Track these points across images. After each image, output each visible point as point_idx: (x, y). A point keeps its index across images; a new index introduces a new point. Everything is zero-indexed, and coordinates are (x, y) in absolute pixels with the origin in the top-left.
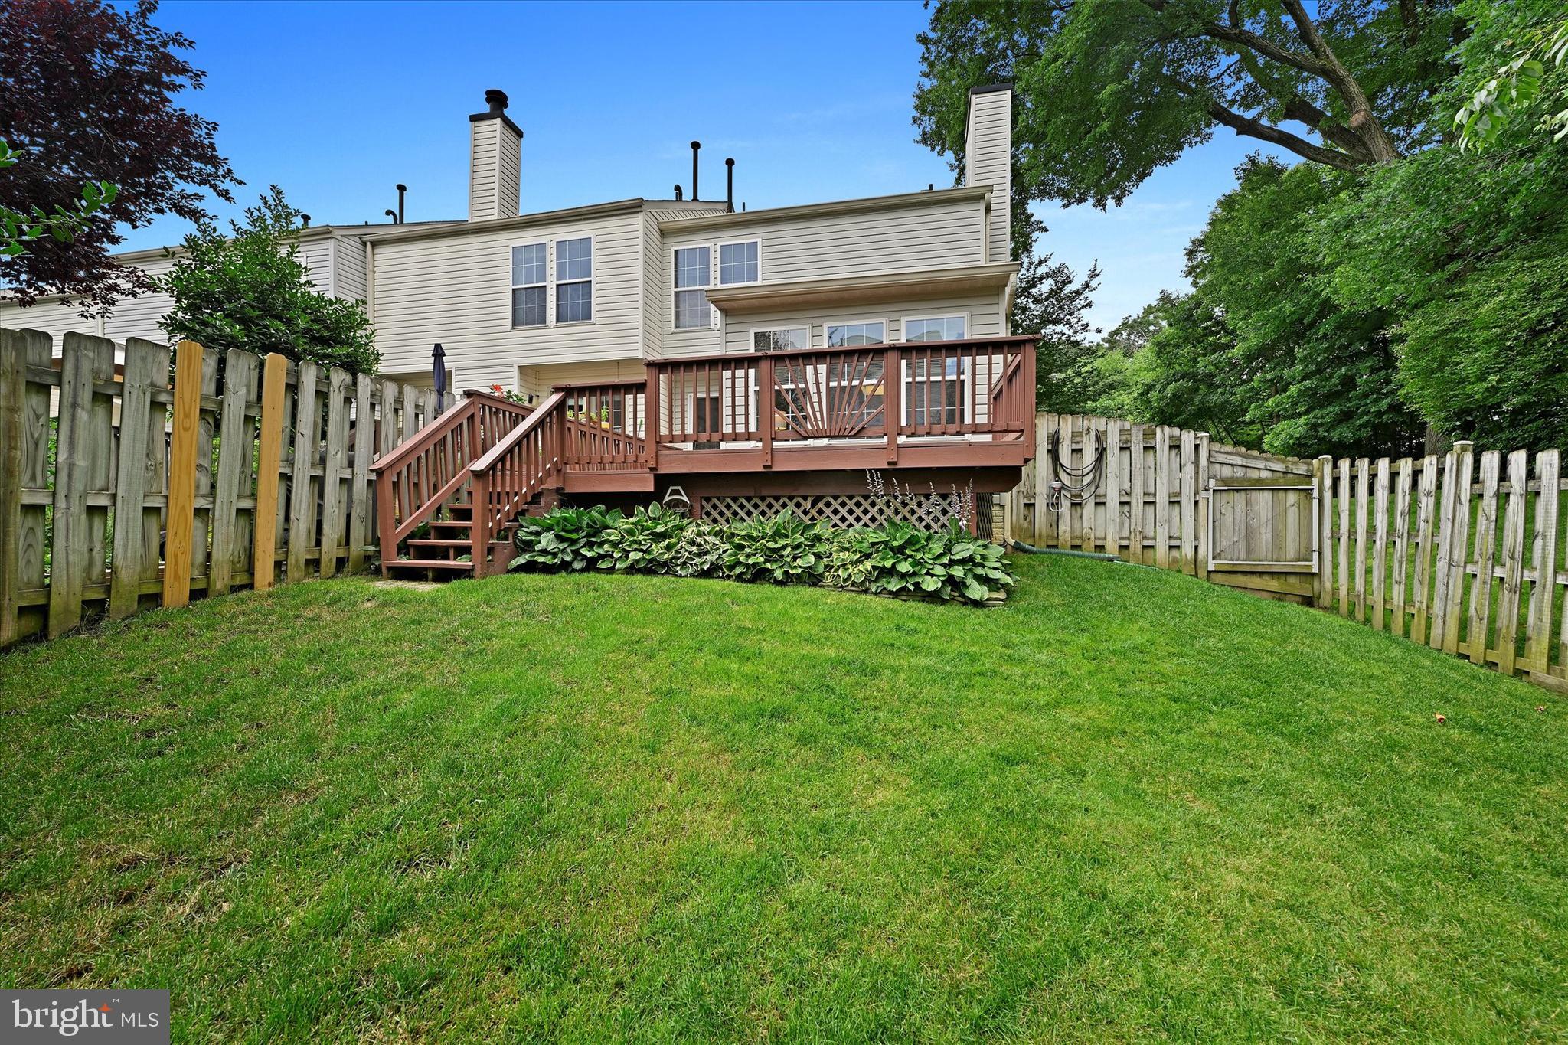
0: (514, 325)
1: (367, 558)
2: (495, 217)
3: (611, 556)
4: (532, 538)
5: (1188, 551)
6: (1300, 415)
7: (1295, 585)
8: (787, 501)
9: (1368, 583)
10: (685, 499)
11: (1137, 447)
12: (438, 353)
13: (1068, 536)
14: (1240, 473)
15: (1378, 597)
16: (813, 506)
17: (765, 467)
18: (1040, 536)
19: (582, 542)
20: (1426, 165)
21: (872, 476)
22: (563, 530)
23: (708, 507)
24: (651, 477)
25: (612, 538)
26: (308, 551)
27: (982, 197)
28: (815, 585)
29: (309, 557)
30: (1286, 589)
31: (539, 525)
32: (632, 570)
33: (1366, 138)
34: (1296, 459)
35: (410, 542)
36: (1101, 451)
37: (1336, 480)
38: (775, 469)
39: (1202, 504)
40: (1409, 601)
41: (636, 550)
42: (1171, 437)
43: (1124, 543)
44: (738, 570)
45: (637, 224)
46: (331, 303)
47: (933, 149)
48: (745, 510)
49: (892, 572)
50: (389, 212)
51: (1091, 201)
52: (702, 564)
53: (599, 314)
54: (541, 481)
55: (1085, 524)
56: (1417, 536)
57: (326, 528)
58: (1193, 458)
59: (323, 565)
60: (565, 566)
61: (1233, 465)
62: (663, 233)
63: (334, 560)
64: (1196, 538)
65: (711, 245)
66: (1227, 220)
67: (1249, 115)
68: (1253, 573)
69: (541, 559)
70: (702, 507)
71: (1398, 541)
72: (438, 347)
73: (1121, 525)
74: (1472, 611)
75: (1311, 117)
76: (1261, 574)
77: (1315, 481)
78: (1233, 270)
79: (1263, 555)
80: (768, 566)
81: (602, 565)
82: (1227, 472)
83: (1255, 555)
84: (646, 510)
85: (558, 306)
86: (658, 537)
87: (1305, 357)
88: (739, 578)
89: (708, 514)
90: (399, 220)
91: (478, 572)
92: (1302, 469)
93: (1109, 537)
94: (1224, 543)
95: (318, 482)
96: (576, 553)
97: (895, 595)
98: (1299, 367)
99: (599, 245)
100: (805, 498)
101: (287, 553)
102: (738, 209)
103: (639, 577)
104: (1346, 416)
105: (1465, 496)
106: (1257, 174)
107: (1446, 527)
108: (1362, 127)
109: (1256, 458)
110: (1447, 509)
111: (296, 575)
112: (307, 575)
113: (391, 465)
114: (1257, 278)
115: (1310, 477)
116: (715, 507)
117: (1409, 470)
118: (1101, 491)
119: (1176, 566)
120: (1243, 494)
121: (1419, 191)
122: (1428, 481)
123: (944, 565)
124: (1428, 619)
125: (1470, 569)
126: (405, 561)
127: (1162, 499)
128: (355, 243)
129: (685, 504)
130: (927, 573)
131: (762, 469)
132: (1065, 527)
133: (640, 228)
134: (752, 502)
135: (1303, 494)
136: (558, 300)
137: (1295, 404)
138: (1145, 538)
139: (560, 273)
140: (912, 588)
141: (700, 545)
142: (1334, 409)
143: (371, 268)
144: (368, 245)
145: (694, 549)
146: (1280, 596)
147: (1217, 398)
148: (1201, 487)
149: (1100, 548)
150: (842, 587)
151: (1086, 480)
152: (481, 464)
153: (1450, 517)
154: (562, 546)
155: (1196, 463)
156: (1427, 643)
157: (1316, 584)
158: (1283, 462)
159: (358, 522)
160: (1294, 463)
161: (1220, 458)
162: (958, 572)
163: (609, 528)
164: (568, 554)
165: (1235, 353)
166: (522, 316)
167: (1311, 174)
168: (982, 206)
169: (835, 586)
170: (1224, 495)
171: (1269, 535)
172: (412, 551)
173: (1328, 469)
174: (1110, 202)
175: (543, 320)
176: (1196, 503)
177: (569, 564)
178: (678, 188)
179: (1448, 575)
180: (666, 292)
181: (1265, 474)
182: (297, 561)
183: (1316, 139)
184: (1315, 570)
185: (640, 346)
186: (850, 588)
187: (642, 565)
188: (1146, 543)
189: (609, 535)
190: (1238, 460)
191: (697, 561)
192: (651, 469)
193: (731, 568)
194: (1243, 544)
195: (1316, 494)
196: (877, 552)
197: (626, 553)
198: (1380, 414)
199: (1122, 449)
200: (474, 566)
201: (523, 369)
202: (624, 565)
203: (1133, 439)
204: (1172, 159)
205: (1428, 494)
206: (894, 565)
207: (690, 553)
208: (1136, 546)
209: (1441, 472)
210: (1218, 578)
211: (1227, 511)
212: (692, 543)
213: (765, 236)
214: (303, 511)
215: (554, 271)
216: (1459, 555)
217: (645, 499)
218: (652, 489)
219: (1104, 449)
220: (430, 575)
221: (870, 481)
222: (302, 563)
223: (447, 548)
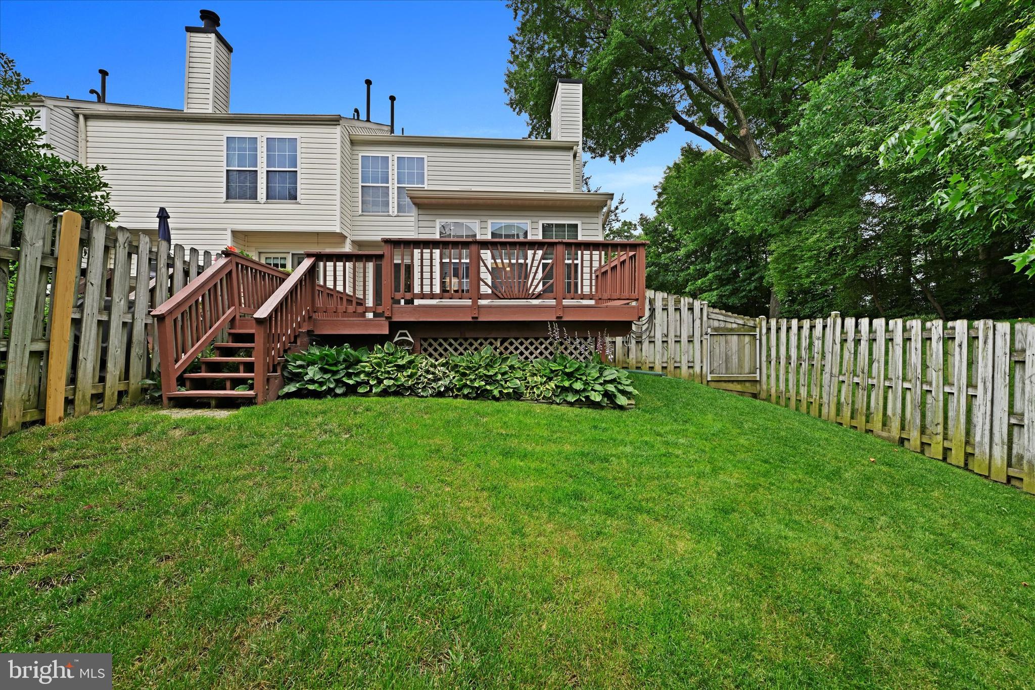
0: (227, 198)
1: (144, 390)
2: (210, 111)
3: (367, 383)
4: (300, 370)
5: (697, 369)
6: (713, 290)
7: (749, 387)
8: (483, 341)
9: (787, 385)
10: (411, 339)
11: (671, 309)
12: (163, 215)
13: (634, 361)
14: (722, 325)
15: (792, 393)
16: (501, 345)
17: (473, 318)
18: (619, 361)
19: (342, 373)
20: (787, 163)
21: (552, 326)
22: (327, 364)
23: (426, 345)
24: (387, 323)
25: (367, 369)
26: (94, 387)
27: (572, 148)
28: (518, 399)
29: (94, 392)
30: (745, 390)
31: (304, 361)
32: (385, 393)
33: (747, 143)
34: (748, 317)
35: (187, 375)
36: (653, 310)
37: (769, 329)
38: (480, 320)
39: (704, 342)
40: (809, 395)
41: (386, 378)
42: (689, 303)
43: (665, 365)
44: (466, 391)
45: (336, 134)
46: (67, 165)
47: (514, 110)
48: (453, 347)
49: (570, 389)
50: (92, 92)
51: (607, 157)
52: (438, 387)
53: (303, 197)
54: (299, 325)
55: (644, 354)
56: (813, 360)
57: (110, 365)
58: (699, 316)
59: (106, 398)
60: (330, 391)
61: (719, 320)
62: (353, 143)
63: (116, 394)
64: (702, 362)
65: (389, 155)
66: (677, 178)
67: (690, 120)
68: (729, 381)
69: (311, 387)
70: (421, 345)
71: (803, 363)
72: (162, 210)
73: (663, 354)
74: (843, 400)
75: (719, 127)
76: (733, 381)
77: (758, 330)
78: (680, 206)
79: (734, 372)
80: (488, 387)
81: (361, 390)
82: (716, 324)
83: (730, 371)
84: (383, 347)
85: (267, 187)
86: (401, 368)
87: (715, 258)
88: (466, 397)
89: (425, 350)
90: (101, 99)
91: (260, 399)
92: (751, 323)
93: (657, 362)
94: (715, 365)
95: (104, 327)
96: (338, 382)
97: (571, 404)
98: (713, 263)
99: (304, 145)
100: (496, 339)
101: (74, 390)
102: (398, 132)
103: (391, 399)
104: (734, 292)
105: (838, 340)
106: (691, 154)
107: (828, 357)
108: (745, 137)
109: (730, 316)
110: (828, 347)
111: (83, 409)
112: (92, 407)
113: (170, 312)
114: (694, 212)
115: (755, 327)
116: (430, 345)
117: (808, 326)
118: (652, 334)
119: (692, 376)
120: (724, 337)
121: (784, 175)
122: (805, 332)
123: (601, 384)
124: (821, 405)
125: (841, 378)
126: (185, 392)
127: (684, 339)
128: (69, 114)
129: (409, 343)
130: (592, 390)
131: (470, 320)
132: (632, 355)
133: (338, 136)
134: (458, 342)
135: (752, 337)
136: (267, 183)
137: (711, 284)
138: (675, 362)
139: (270, 161)
140: (584, 399)
141: (433, 373)
142: (729, 287)
143: (83, 136)
144: (81, 117)
145: (430, 376)
146: (742, 393)
147: (670, 278)
148: (704, 333)
149: (652, 368)
150: (537, 400)
151: (644, 328)
152: (263, 312)
153: (831, 351)
154: (327, 376)
155: (701, 319)
156: (820, 416)
157: (758, 386)
158: (743, 319)
159: (137, 359)
160: (748, 320)
161: (713, 316)
162: (611, 388)
163: (362, 362)
164: (332, 383)
165: (682, 252)
166: (233, 193)
167: (717, 158)
168: (571, 154)
169: (532, 400)
170: (715, 337)
171: (737, 360)
172: (188, 384)
173: (764, 323)
174: (618, 159)
175: (254, 196)
176: (701, 341)
177: (332, 390)
178: (356, 111)
179: (830, 381)
180: (355, 186)
181: (734, 326)
182: (84, 396)
183: (721, 138)
184: (758, 379)
185: (338, 223)
186: (541, 401)
187: (393, 389)
188: (676, 365)
189: (364, 367)
190: (721, 318)
191: (433, 385)
192: (387, 318)
193: (459, 390)
194: (724, 365)
195: (758, 337)
196: (557, 375)
197: (380, 382)
198: (750, 291)
199: (663, 309)
200: (256, 395)
201: (234, 233)
202: (379, 390)
203: (669, 304)
204: (653, 139)
205: (818, 339)
206: (571, 385)
207: (429, 379)
208: (671, 367)
209: (825, 327)
210: (713, 384)
211: (716, 346)
212: (428, 372)
213: (430, 154)
214: (90, 352)
215: (265, 160)
216: (836, 371)
217: (381, 339)
218: (387, 332)
219: (654, 309)
220: (213, 403)
221: (550, 329)
222: (88, 397)
223: (225, 379)
